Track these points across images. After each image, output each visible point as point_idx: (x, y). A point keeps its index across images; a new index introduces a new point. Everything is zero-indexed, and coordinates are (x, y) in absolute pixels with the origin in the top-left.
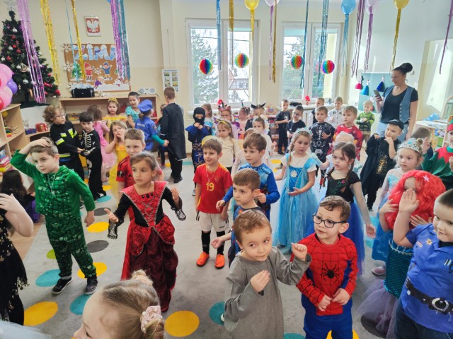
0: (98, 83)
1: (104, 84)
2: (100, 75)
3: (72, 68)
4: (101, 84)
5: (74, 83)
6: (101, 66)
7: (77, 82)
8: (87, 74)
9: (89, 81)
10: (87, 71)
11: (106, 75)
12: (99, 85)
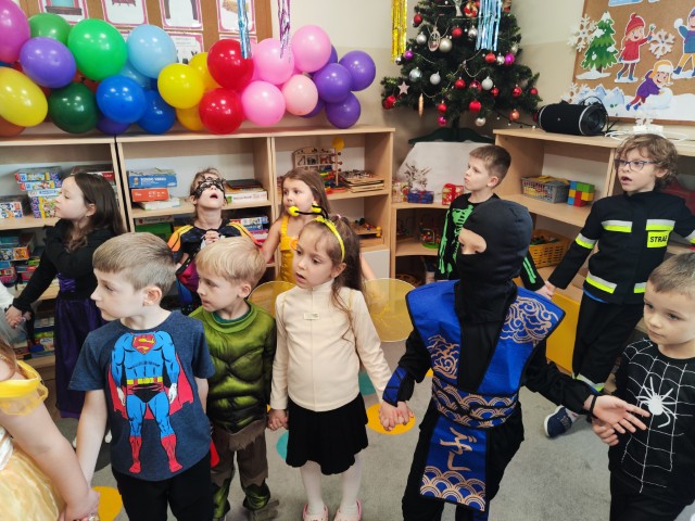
0: (648, 89)
1: (666, 92)
2: (667, 56)
3: (590, 39)
4: (656, 91)
5: (584, 88)
6: (679, 23)
7: (592, 83)
8: (626, 56)
9: (624, 80)
10: (629, 44)
11: (685, 57)
12: (651, 98)
